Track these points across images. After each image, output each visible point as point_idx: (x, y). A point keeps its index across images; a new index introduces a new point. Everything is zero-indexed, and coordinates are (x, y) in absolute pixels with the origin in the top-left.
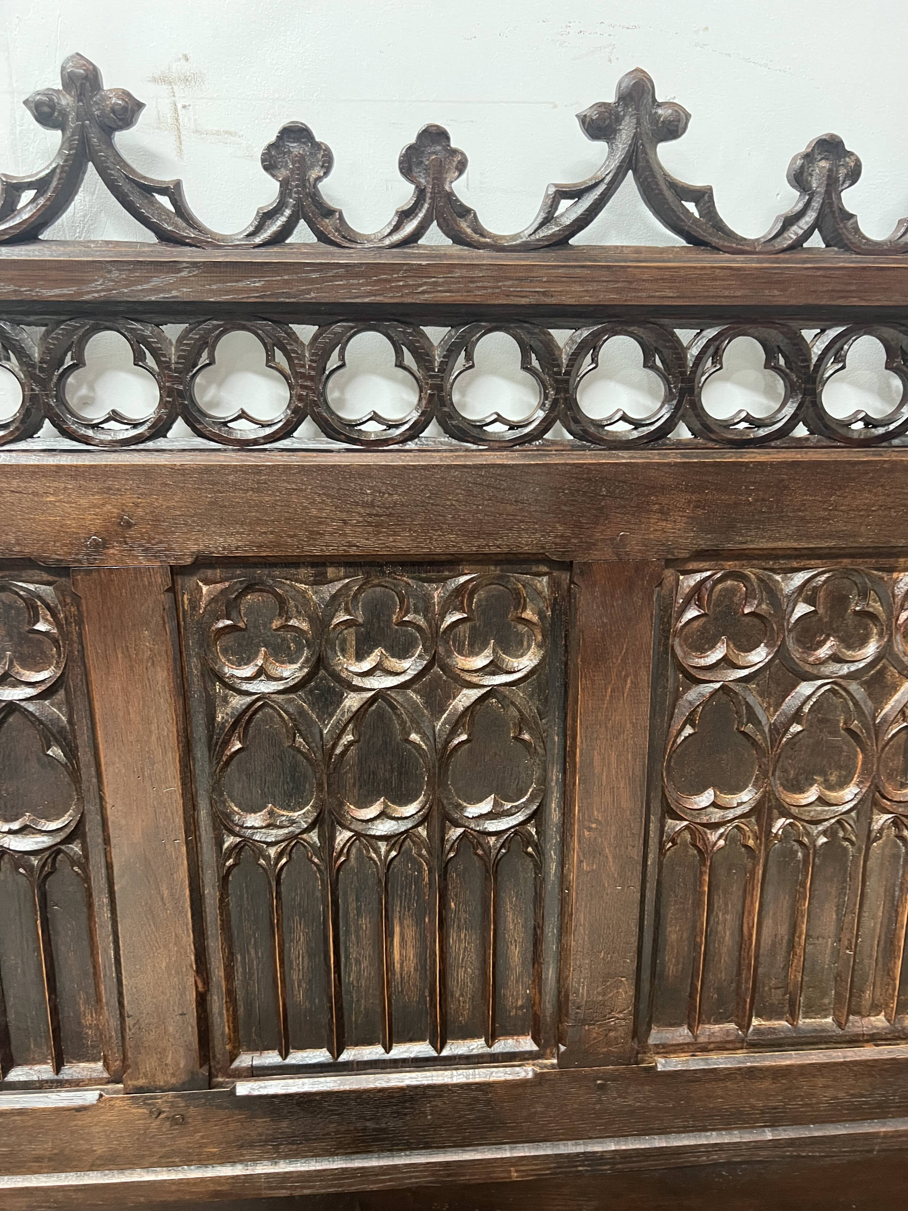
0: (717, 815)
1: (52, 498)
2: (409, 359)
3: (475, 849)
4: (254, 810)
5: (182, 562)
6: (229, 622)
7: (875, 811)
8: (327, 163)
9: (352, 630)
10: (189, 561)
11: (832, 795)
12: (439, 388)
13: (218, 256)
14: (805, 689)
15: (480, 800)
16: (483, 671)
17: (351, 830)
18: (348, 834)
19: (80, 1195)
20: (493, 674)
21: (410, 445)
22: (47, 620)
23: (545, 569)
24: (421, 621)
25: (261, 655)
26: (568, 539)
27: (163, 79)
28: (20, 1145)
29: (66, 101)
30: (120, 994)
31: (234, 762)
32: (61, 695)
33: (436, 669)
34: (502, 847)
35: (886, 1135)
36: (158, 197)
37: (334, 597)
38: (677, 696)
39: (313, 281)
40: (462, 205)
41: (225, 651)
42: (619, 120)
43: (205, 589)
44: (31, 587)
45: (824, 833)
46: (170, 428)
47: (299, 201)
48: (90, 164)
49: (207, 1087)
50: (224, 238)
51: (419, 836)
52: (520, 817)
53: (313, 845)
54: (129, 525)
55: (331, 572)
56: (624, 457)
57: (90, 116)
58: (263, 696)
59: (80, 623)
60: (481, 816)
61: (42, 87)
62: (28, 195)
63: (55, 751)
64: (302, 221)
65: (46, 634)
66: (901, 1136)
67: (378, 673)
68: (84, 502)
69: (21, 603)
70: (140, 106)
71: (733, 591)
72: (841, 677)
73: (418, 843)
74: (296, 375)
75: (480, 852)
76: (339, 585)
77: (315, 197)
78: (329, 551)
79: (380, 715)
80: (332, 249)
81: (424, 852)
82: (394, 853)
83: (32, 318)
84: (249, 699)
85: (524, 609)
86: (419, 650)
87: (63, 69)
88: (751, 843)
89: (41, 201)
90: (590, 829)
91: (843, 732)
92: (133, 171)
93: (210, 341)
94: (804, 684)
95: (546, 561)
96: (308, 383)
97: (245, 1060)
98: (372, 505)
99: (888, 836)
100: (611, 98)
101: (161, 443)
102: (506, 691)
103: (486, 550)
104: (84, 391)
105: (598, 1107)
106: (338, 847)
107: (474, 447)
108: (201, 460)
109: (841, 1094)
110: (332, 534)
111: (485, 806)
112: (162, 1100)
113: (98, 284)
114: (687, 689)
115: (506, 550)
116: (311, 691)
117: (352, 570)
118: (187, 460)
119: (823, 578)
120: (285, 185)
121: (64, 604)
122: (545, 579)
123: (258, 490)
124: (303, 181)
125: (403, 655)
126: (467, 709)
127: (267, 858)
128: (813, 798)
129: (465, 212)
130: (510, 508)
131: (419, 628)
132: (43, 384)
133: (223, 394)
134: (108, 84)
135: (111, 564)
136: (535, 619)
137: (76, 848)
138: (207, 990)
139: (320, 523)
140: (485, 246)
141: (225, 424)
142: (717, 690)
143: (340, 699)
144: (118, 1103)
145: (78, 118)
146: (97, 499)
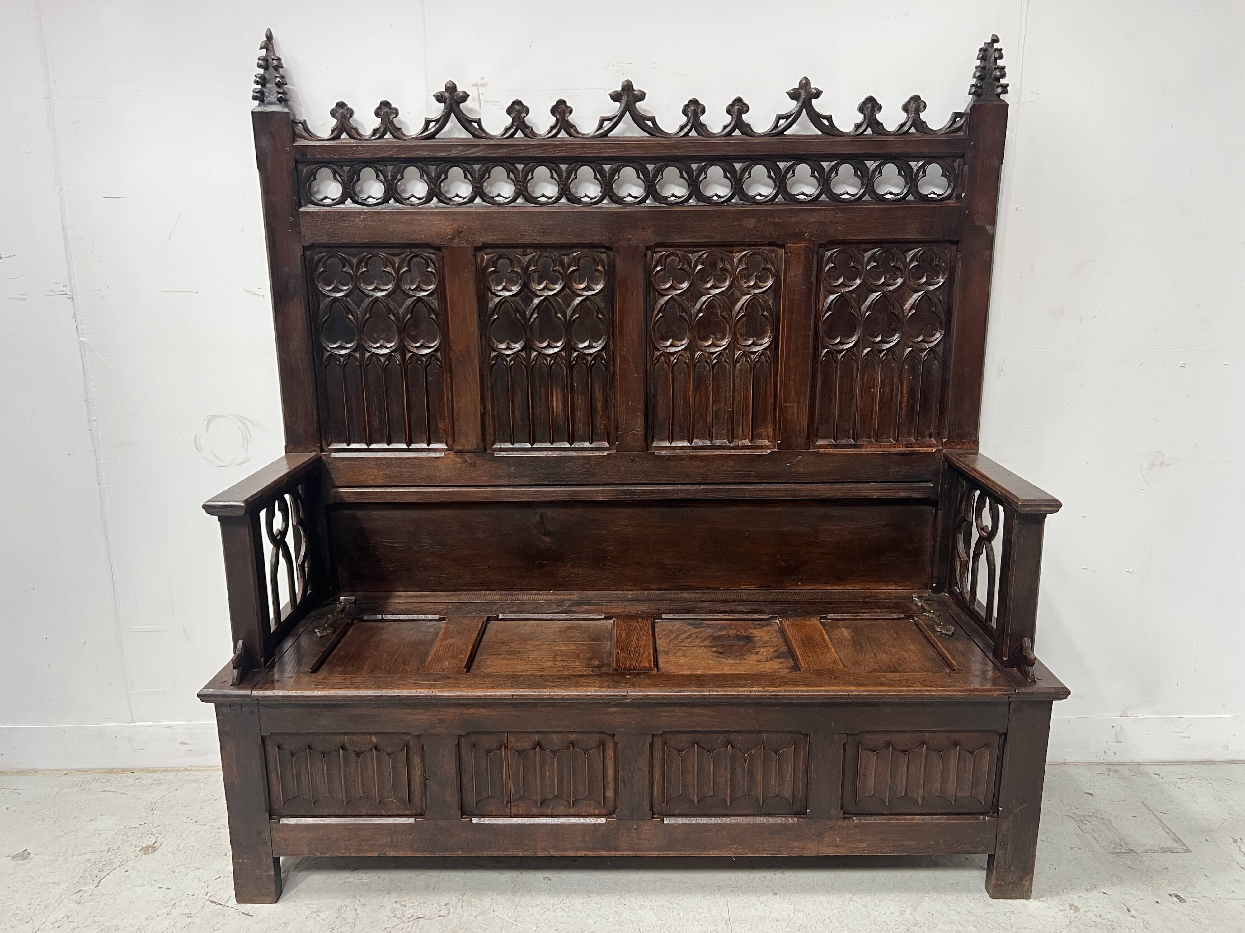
0: (673, 350)
1: (437, 222)
2: (555, 176)
3: (583, 360)
4: (502, 343)
5: (478, 245)
6: (493, 269)
7: (736, 350)
8: (527, 111)
9: (536, 273)
10: (481, 244)
11: (719, 343)
12: (565, 185)
13: (492, 142)
14: (704, 299)
15: (584, 342)
16: (583, 289)
17: (537, 351)
18: (536, 353)
19: (436, 496)
20: (587, 291)
21: (555, 205)
22: (432, 267)
23: (604, 250)
24: (561, 270)
25: (504, 282)
26: (611, 238)
27: (475, 85)
28: (414, 472)
29: (447, 95)
30: (453, 411)
31: (495, 323)
32: (435, 295)
33: (567, 289)
34: (592, 360)
35: (751, 491)
36: (473, 123)
37: (530, 261)
38: (656, 301)
39: (523, 149)
40: (571, 124)
41: (492, 280)
42: (622, 95)
43: (485, 257)
44: (427, 255)
45: (715, 358)
46: (475, 200)
47: (518, 124)
48: (452, 114)
49: (483, 450)
50: (494, 136)
51: (562, 355)
52: (599, 348)
53: (523, 357)
54: (461, 232)
55: (528, 250)
56: (629, 209)
57: (453, 99)
58: (505, 297)
59: (443, 269)
60: (584, 348)
61: (439, 90)
62: (432, 124)
63: (433, 316)
64: (519, 130)
65: (431, 272)
66: (757, 491)
67: (546, 290)
68: (447, 224)
69: (423, 261)
70: (468, 95)
71: (674, 260)
72: (717, 294)
73: (562, 358)
74: (517, 181)
75: (584, 362)
76: (531, 256)
77: (523, 122)
78: (528, 242)
79: (547, 306)
80: (529, 139)
81: (564, 361)
82: (552, 362)
83: (432, 163)
84: (500, 298)
85: (598, 266)
86: (561, 281)
87: (446, 85)
88: (687, 361)
89: (437, 126)
90: (623, 351)
91: (720, 317)
92: (466, 116)
93: (489, 169)
94: (703, 297)
95: (603, 247)
96: (521, 184)
97: (497, 446)
98: (542, 225)
99: (742, 361)
100: (620, 89)
101: (471, 204)
102: (592, 298)
103: (582, 242)
104: (446, 188)
105: (632, 469)
106: (532, 358)
107: (577, 205)
108: (486, 210)
109: (729, 469)
110: (528, 235)
111: (586, 344)
112: (467, 456)
113: (454, 151)
114: (659, 299)
115: (588, 242)
116: (522, 297)
117: (536, 250)
118: (481, 210)
119: (705, 255)
120: (513, 119)
121: (438, 261)
122: (605, 255)
123: (504, 220)
124: (520, 117)
125: (555, 284)
126: (578, 304)
127: (506, 361)
128: (710, 343)
129: (573, 126)
130: (590, 227)
131: (560, 273)
132: (435, 185)
133: (492, 189)
134: (459, 89)
135: (455, 245)
136: (602, 269)
137: (439, 354)
138: (485, 413)
139: (525, 232)
140: (579, 137)
141: (493, 198)
142: (669, 299)
143: (533, 300)
144: (451, 456)
145: (449, 100)
146: (451, 223)
